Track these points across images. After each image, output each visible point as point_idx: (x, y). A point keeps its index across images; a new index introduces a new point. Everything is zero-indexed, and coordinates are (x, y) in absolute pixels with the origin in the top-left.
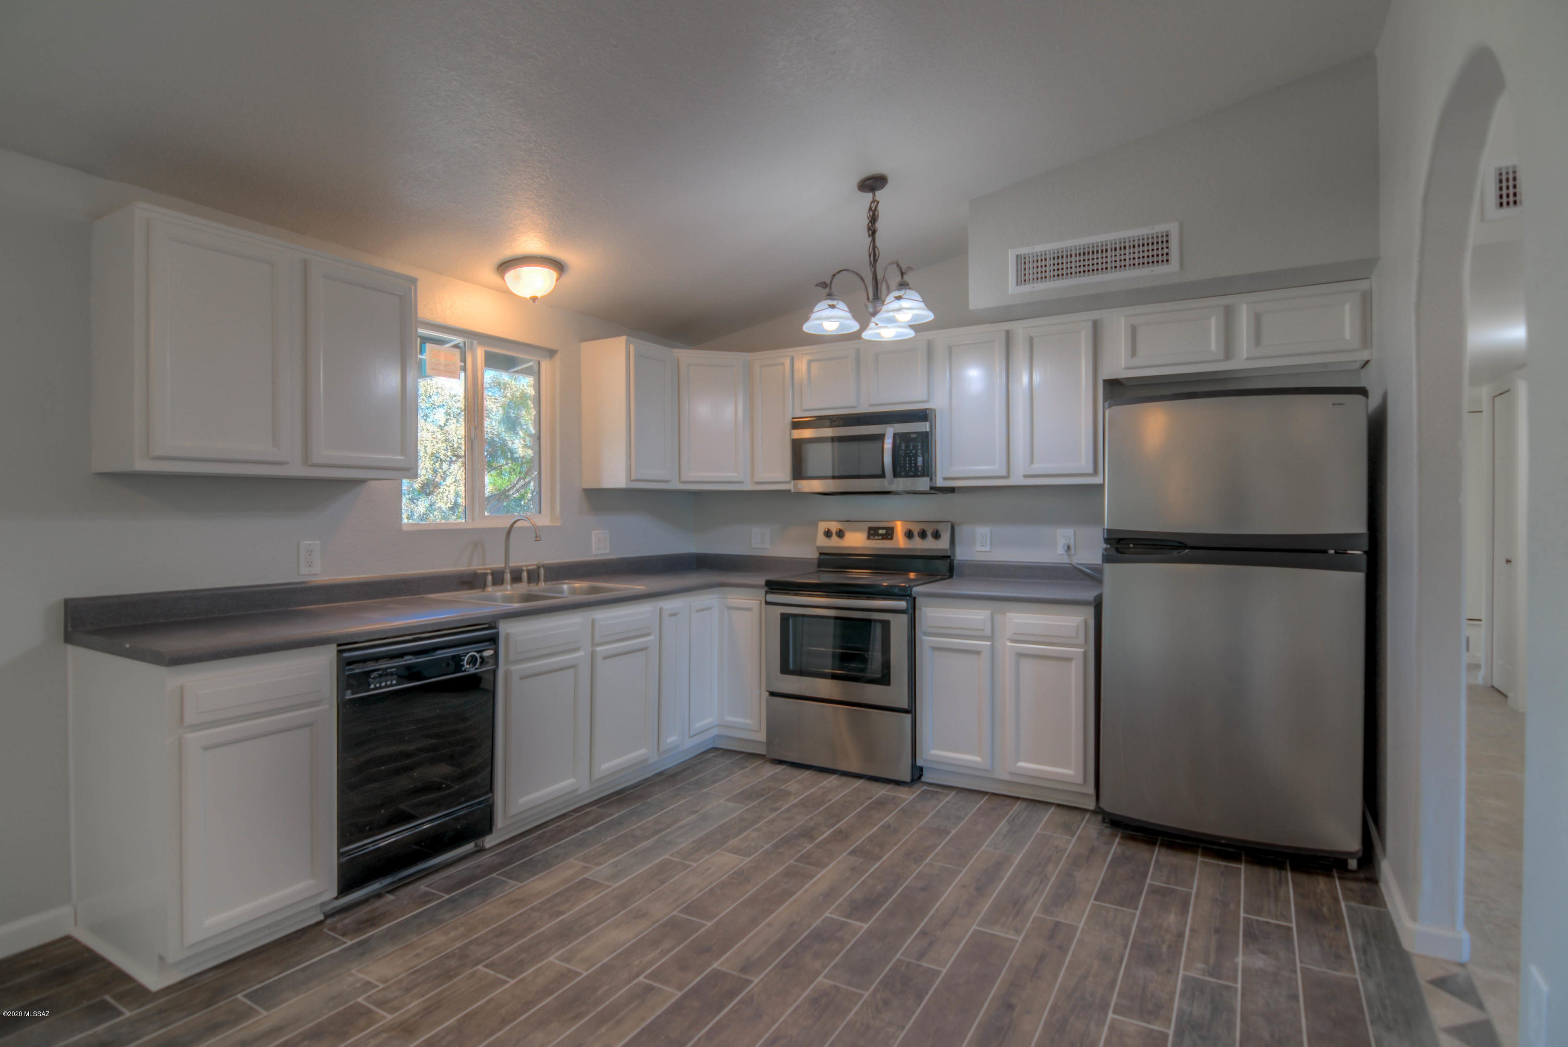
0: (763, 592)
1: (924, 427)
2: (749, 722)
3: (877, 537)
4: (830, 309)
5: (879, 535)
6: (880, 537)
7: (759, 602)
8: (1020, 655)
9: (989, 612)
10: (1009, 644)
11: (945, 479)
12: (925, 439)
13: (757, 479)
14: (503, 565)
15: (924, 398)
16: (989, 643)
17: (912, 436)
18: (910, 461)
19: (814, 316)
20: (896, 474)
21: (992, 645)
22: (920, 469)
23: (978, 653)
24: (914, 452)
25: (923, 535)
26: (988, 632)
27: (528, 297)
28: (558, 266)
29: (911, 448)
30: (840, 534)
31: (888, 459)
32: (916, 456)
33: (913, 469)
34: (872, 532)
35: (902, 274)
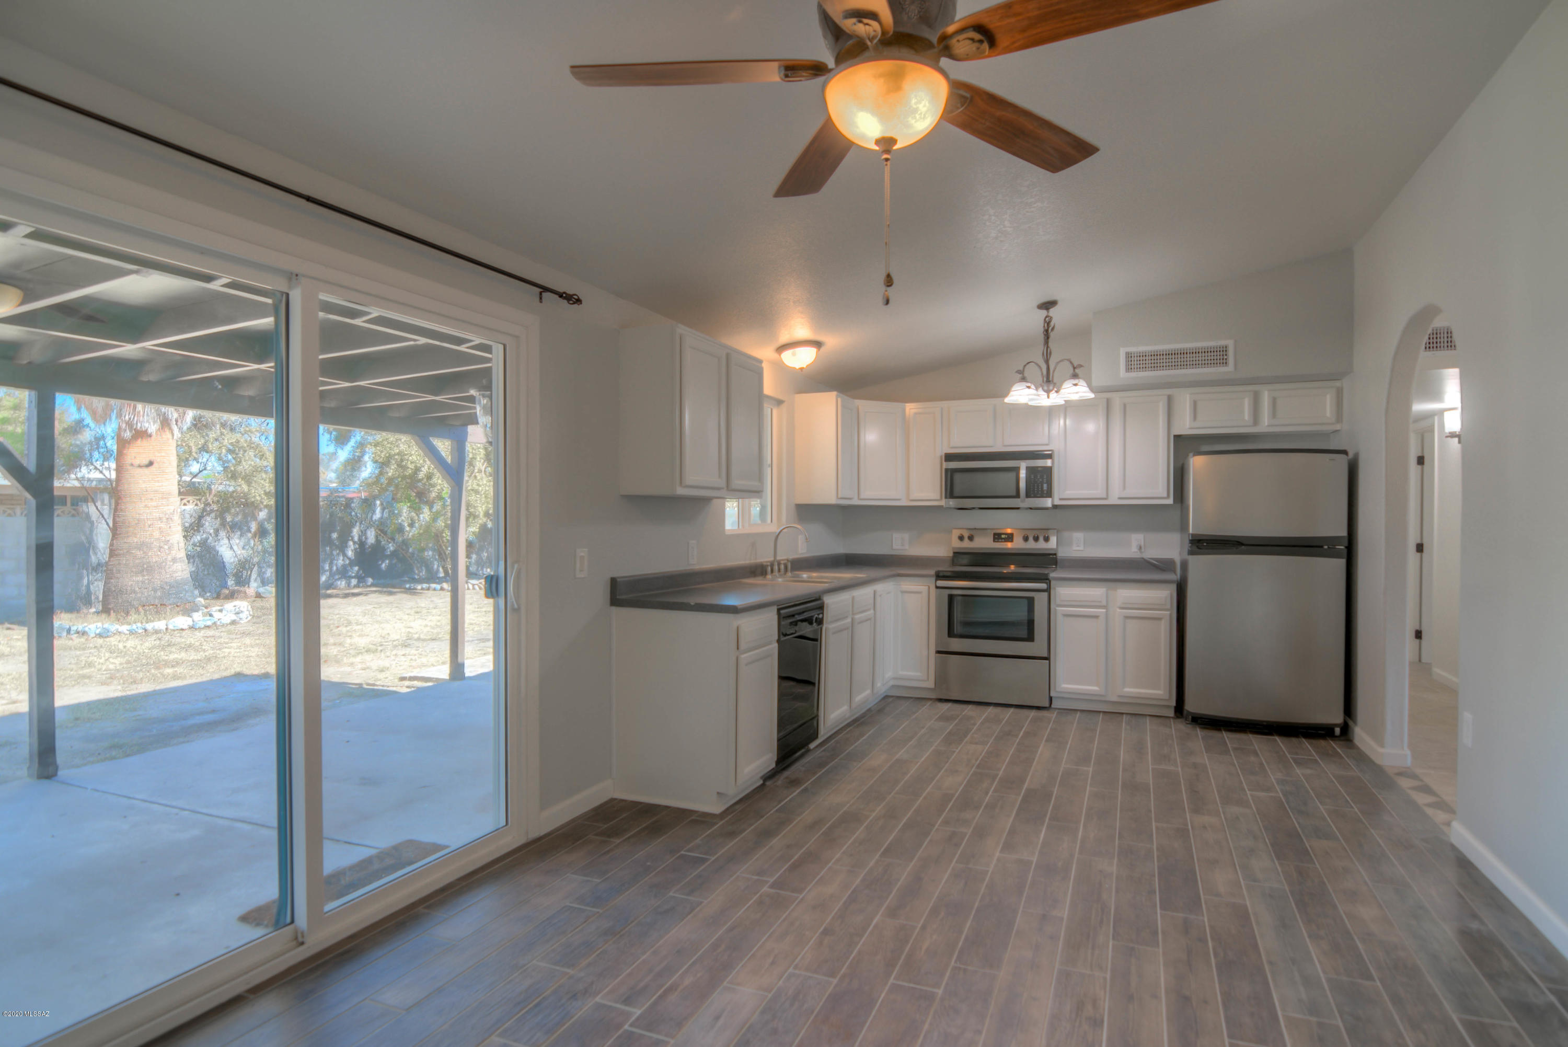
0: (934, 579)
1: (1049, 463)
2: (919, 674)
3: (1000, 540)
4: (1027, 389)
5: (1002, 539)
6: (1003, 540)
7: (927, 587)
8: (1127, 617)
9: (1105, 589)
10: (1118, 610)
11: (1061, 499)
12: (1049, 471)
13: (912, 498)
14: (772, 559)
15: (1046, 441)
16: (1104, 610)
17: (1039, 469)
18: (1038, 486)
19: (1012, 393)
20: (1028, 495)
21: (1107, 612)
22: (1045, 492)
23: (1096, 617)
24: (1041, 480)
25: (1036, 539)
26: (1104, 603)
27: (797, 368)
28: (817, 344)
29: (1039, 477)
30: (971, 538)
31: (1023, 485)
32: (1042, 483)
33: (1040, 492)
34: (996, 536)
35: (1074, 368)
